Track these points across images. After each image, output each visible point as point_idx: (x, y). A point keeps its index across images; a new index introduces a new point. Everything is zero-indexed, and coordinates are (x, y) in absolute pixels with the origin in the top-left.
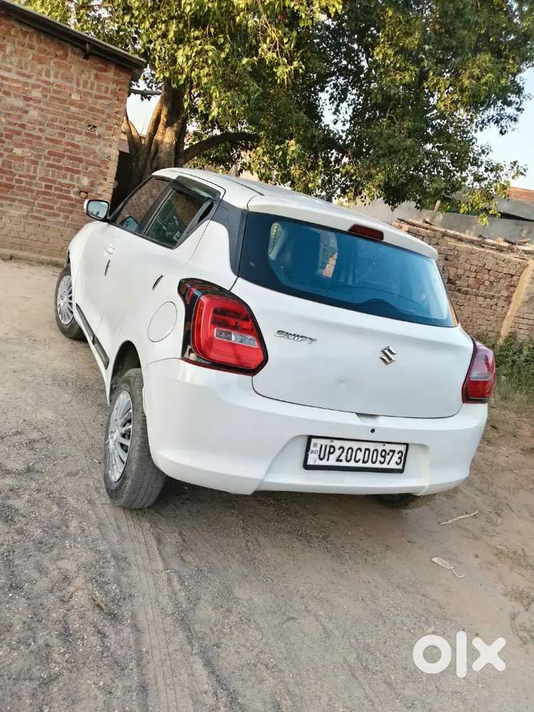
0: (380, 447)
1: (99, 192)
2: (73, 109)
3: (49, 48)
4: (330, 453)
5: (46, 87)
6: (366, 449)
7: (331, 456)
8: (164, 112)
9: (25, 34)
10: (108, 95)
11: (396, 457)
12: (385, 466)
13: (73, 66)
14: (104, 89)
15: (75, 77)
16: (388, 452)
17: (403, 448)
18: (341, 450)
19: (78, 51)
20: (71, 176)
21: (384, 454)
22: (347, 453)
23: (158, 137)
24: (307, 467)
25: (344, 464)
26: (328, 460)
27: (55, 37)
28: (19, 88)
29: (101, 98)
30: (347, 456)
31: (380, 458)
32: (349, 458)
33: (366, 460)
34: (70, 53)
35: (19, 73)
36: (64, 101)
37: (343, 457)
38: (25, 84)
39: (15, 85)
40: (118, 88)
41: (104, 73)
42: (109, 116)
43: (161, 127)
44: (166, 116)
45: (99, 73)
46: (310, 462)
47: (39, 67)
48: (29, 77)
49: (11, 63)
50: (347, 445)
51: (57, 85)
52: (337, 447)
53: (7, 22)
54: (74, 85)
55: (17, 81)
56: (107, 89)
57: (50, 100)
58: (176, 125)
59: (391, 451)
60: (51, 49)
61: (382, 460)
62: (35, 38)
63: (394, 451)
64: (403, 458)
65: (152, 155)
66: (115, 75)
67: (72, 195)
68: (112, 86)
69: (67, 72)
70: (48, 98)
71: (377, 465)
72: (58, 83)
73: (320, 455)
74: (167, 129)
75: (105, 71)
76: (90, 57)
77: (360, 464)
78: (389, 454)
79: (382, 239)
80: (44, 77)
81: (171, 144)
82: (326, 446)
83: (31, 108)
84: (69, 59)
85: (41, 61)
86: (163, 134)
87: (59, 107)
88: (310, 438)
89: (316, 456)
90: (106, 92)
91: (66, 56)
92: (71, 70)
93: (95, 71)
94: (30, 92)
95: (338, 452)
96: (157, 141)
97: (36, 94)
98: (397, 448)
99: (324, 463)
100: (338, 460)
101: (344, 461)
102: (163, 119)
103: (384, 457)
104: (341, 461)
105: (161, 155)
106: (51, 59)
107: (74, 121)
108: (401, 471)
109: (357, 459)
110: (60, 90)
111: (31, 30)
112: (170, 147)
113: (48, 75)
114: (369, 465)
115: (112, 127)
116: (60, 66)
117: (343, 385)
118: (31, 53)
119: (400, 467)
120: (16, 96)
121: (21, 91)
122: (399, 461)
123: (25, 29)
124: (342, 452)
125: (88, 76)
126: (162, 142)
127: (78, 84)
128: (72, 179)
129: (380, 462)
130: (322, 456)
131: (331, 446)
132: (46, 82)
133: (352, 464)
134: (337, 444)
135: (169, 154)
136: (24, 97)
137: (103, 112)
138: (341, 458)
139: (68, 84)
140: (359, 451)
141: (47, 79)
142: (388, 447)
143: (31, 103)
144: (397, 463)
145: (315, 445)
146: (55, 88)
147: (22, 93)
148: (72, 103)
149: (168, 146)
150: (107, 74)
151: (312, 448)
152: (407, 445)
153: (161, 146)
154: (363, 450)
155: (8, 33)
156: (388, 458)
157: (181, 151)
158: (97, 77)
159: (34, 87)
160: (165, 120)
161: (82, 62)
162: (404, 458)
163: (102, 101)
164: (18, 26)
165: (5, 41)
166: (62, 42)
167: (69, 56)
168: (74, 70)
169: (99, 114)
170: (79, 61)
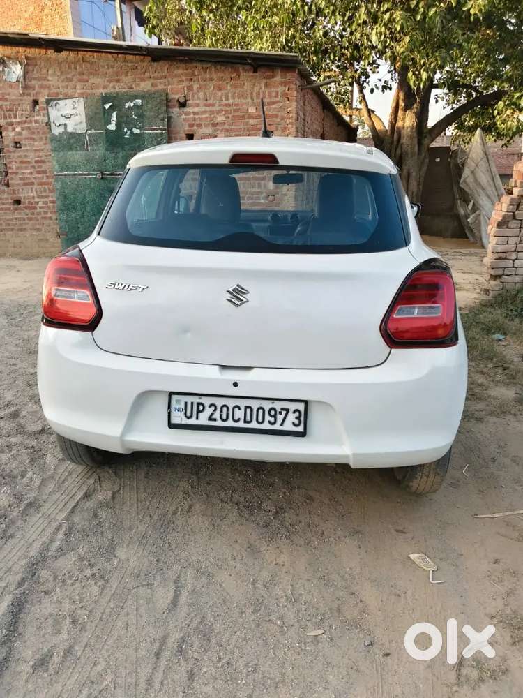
0: (267, 405)
1: (284, 193)
2: (252, 121)
3: (225, 74)
4: (198, 411)
5: (227, 109)
6: (246, 407)
7: (200, 414)
8: (402, 97)
9: (205, 70)
10: (279, 99)
11: (292, 418)
12: (277, 427)
13: (246, 84)
14: (274, 94)
15: (249, 92)
16: (279, 410)
17: (301, 407)
18: (213, 408)
19: (247, 67)
20: (259, 183)
21: (274, 413)
22: (222, 411)
23: (399, 124)
24: (172, 426)
25: (219, 423)
26: (197, 418)
27: (228, 62)
28: (207, 117)
29: (274, 103)
30: (221, 415)
31: (268, 418)
32: (224, 417)
33: (248, 419)
34: (241, 71)
35: (206, 105)
36: (243, 117)
37: (217, 415)
38: (211, 112)
39: (204, 116)
40: (287, 89)
41: (272, 80)
42: (283, 118)
43: (400, 113)
44: (404, 100)
45: (268, 80)
46: (175, 420)
47: (220, 94)
48: (213, 105)
49: (199, 98)
50: (219, 402)
51: (235, 105)
52: (207, 405)
53: (191, 65)
54: (249, 99)
55: (205, 112)
56: (277, 93)
57: (232, 120)
58: (415, 106)
59: (283, 409)
60: (227, 75)
61: (272, 420)
62: (213, 69)
63: (287, 411)
64: (302, 419)
65: (395, 143)
66: (282, 77)
67: (262, 201)
68: (281, 89)
69: (242, 90)
70: (230, 119)
71: (266, 426)
72: (236, 103)
73: (185, 413)
74: (407, 113)
75: (273, 77)
76: (259, 69)
77: (241, 424)
78: (280, 413)
79: (277, 162)
80: (225, 102)
81: (412, 128)
82: (192, 403)
83: (219, 132)
84: (242, 78)
85: (220, 89)
86: (403, 119)
87: (239, 124)
88: (171, 394)
89: (182, 414)
90: (276, 96)
91: (239, 76)
92: (245, 87)
93: (264, 81)
94: (216, 118)
95: (209, 411)
96: (399, 128)
97: (220, 118)
98: (292, 406)
99: (193, 421)
100: (210, 419)
101: (219, 419)
102: (402, 104)
103: (275, 416)
104: (215, 420)
105: (404, 141)
106: (227, 83)
107: (254, 132)
108: (303, 434)
109: (236, 418)
110: (238, 108)
111: (209, 65)
112: (411, 131)
113: (227, 99)
114: (254, 425)
115: (286, 128)
116: (235, 87)
117: (189, 335)
118: (211, 84)
119: (301, 429)
120: (206, 126)
121: (209, 120)
122: (297, 422)
123: (205, 66)
124: (215, 410)
125: (259, 87)
126: (403, 127)
127: (252, 98)
128: (259, 186)
129: (269, 422)
130: (189, 414)
131: (199, 404)
132: (226, 105)
133: (230, 423)
134: (207, 401)
135: (411, 137)
136: (212, 124)
137: (276, 116)
138: (214, 417)
139: (244, 101)
140: (236, 409)
141: (227, 102)
142: (278, 406)
143: (218, 127)
144: (294, 424)
145: (178, 402)
146: (235, 108)
147: (210, 121)
148: (250, 117)
149: (409, 129)
150: (275, 79)
151: (174, 405)
152: (306, 402)
153: (403, 131)
154: (243, 408)
155: (193, 74)
156: (280, 418)
157: (425, 131)
158: (266, 85)
159: (219, 112)
160: (403, 105)
161: (252, 76)
162: (304, 417)
163: (274, 106)
164: (199, 65)
165: (192, 82)
166: (234, 65)
167: (241, 74)
168: (247, 86)
169: (274, 119)
170: (249, 76)
